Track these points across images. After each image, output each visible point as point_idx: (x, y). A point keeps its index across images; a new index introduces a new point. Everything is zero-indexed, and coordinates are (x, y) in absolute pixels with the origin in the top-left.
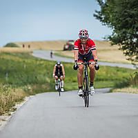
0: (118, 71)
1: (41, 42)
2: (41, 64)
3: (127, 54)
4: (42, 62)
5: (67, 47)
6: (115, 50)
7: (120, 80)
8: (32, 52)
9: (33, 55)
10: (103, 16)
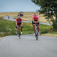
0: (42, 26)
1: (8, 13)
2: (7, 23)
3: (47, 18)
4: (8, 22)
5: (19, 15)
6: (41, 16)
7: (43, 30)
8: (3, 17)
9: (4, 18)
10: (36, 1)
